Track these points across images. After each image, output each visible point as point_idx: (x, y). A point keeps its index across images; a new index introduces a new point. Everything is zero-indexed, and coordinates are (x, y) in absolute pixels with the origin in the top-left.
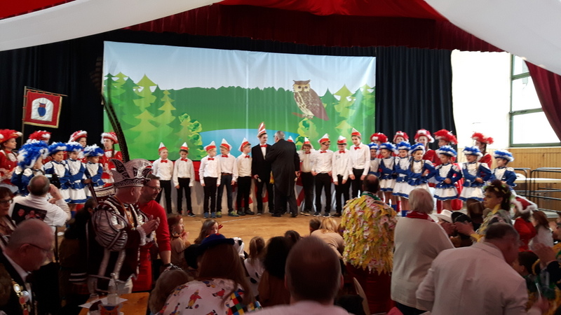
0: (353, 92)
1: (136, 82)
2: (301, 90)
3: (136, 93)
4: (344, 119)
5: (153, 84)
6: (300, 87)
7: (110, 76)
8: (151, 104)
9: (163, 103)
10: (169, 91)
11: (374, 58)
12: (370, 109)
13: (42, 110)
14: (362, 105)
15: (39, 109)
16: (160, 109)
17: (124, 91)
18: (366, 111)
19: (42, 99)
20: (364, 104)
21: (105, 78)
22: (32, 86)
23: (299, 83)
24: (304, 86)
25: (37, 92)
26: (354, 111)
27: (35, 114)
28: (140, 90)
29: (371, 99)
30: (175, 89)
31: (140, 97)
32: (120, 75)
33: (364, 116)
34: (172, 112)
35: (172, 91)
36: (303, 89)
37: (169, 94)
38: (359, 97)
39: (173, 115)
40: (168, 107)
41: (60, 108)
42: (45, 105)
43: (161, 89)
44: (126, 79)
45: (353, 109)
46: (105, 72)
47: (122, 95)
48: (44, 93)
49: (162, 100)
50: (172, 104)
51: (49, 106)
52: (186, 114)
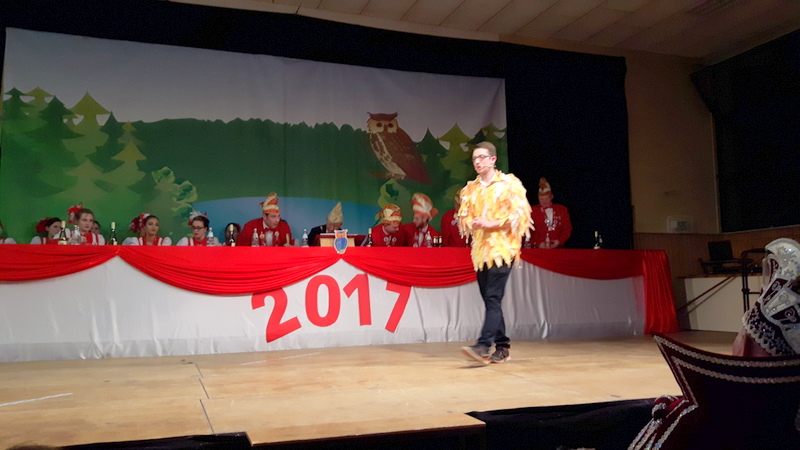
0: (472, 137)
1: (69, 105)
2: (381, 129)
3: (69, 126)
5: (103, 111)
6: (379, 125)
7: (15, 93)
8: (97, 148)
9: (121, 148)
10: (134, 124)
11: (502, 81)
16: (116, 158)
17: (46, 123)
21: (5, 97)
23: (378, 118)
24: (387, 123)
28: (76, 122)
30: (145, 121)
31: (78, 136)
32: (38, 94)
34: (138, 163)
35: (139, 125)
37: (134, 129)
39: (140, 169)
40: (131, 154)
43: (119, 120)
44: (48, 100)
46: (7, 86)
47: (40, 131)
49: (120, 141)
50: (140, 148)
52: (165, 168)
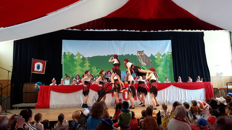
0: (163, 55)
1: (75, 55)
2: (140, 55)
3: (75, 59)
4: (159, 66)
5: (81, 55)
6: (140, 54)
7: (65, 53)
8: (81, 63)
9: (85, 63)
11: (170, 40)
12: (170, 61)
13: (38, 67)
14: (167, 60)
15: (37, 67)
16: (84, 65)
17: (70, 59)
18: (169, 62)
19: (38, 63)
20: (168, 59)
21: (63, 54)
22: (35, 58)
23: (139, 52)
24: (142, 53)
25: (37, 60)
26: (164, 62)
27: (36, 69)
28: (76, 58)
29: (171, 57)
30: (90, 57)
31: (77, 61)
32: (69, 53)
33: (168, 64)
34: (89, 66)
35: (89, 58)
36: (141, 54)
37: (87, 59)
38: (165, 56)
39: (89, 67)
40: (87, 64)
41: (45, 66)
42: (40, 65)
43: (85, 57)
44: (71, 54)
45: (163, 61)
46: (63, 52)
47: (69, 60)
48: (39, 60)
49: (85, 61)
50: (89, 63)
51: (41, 65)
52: (94, 66)
